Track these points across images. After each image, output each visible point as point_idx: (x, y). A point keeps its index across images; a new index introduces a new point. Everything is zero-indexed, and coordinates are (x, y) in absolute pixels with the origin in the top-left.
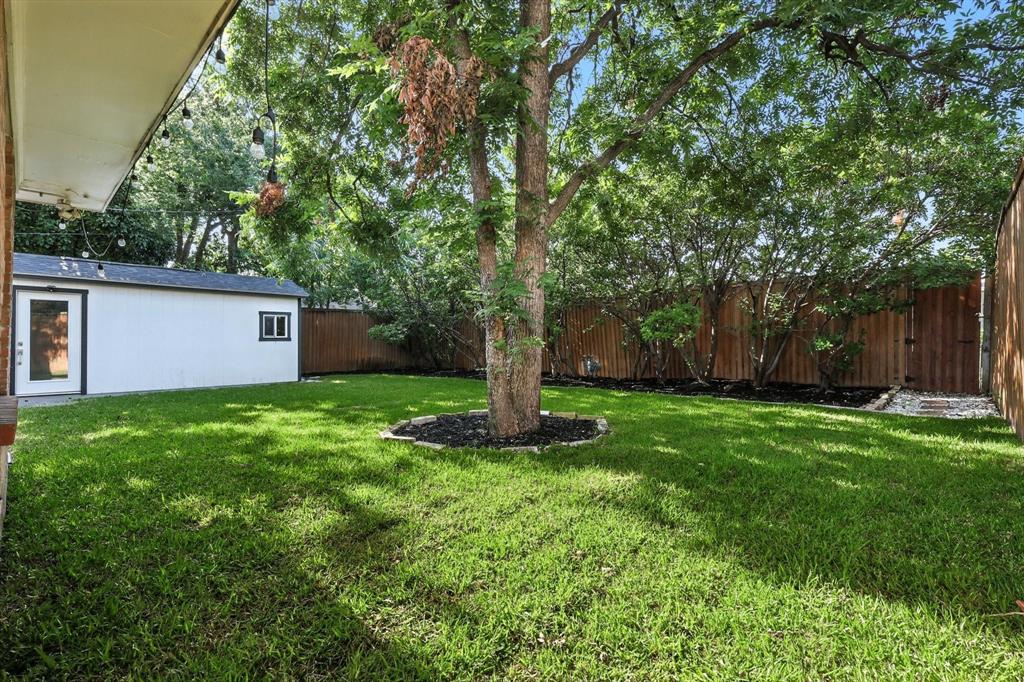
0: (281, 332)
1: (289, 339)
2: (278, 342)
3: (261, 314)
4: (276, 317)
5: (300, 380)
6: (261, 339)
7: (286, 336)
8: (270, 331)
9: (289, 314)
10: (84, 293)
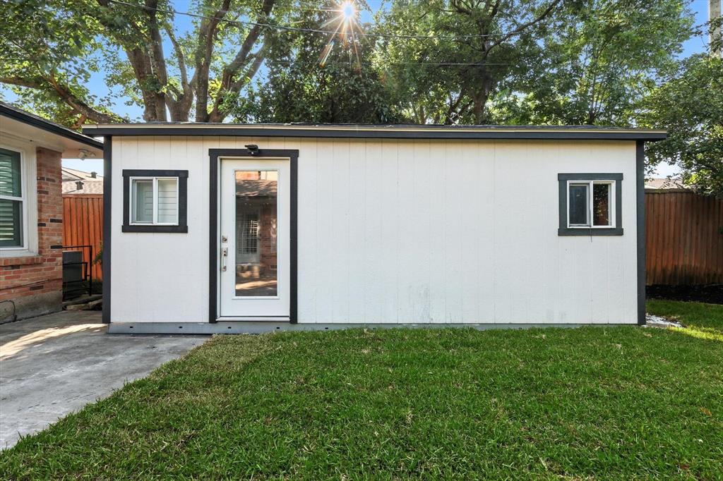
0: (601, 218)
1: (618, 231)
2: (595, 238)
3: (563, 178)
4: (592, 183)
5: (642, 320)
6: (563, 231)
7: (613, 225)
8: (579, 216)
9: (619, 178)
10: (294, 155)
